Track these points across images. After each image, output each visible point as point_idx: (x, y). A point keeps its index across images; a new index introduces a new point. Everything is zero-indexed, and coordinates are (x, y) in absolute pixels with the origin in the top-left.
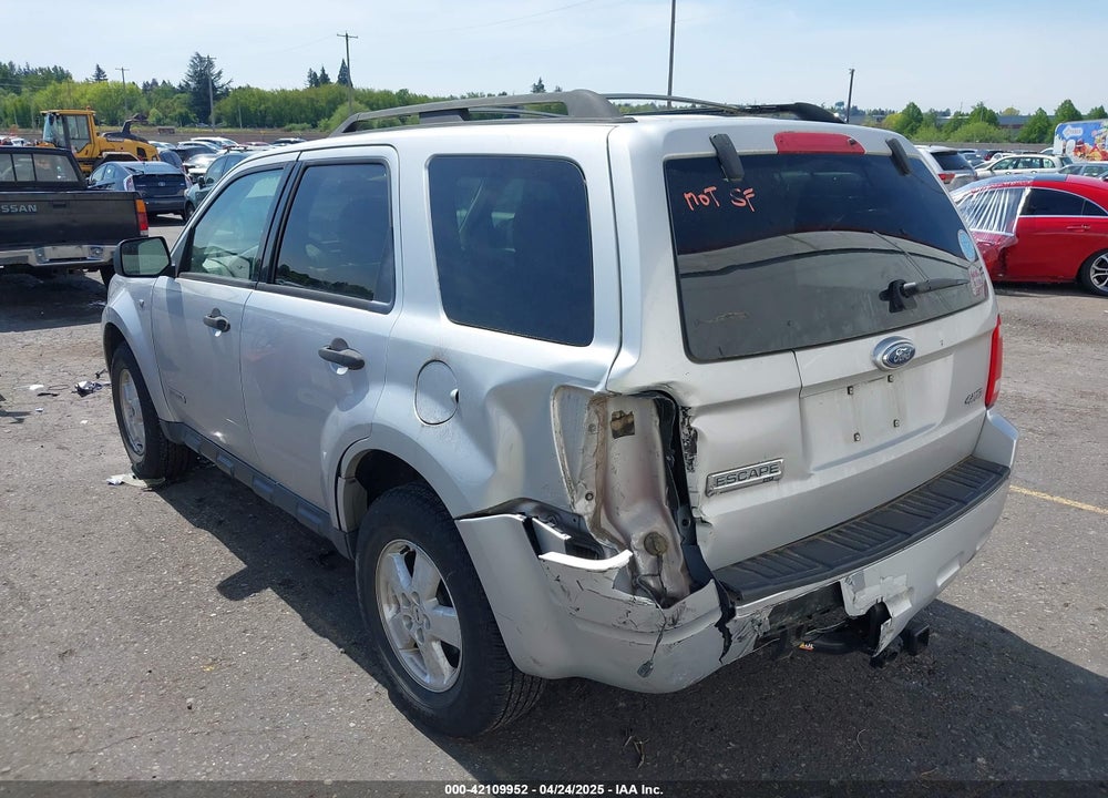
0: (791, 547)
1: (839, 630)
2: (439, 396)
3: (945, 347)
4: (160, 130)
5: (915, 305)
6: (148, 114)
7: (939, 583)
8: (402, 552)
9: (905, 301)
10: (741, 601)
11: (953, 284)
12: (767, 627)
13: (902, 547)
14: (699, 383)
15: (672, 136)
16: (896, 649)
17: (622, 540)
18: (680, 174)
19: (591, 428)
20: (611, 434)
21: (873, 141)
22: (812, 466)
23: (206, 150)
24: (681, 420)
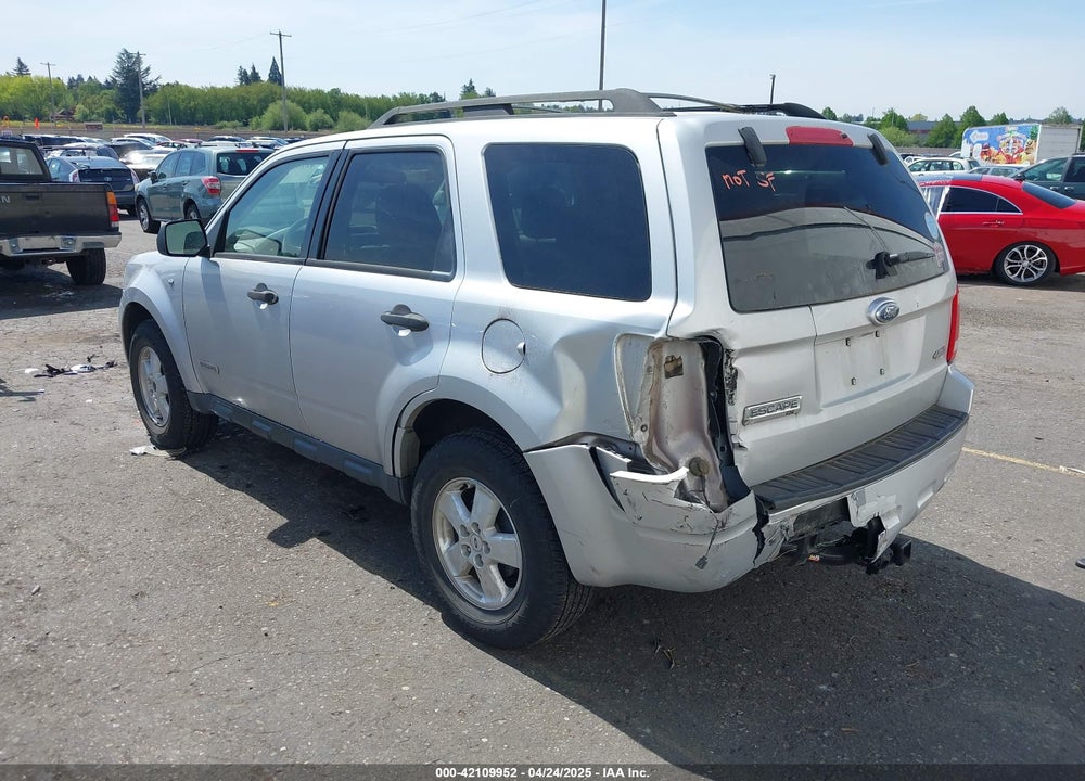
0: (804, 471)
1: (839, 544)
2: (506, 350)
3: (920, 308)
4: (87, 126)
5: (896, 273)
6: (74, 110)
7: (919, 506)
8: (461, 489)
9: (888, 269)
10: (773, 509)
11: (922, 257)
12: (792, 533)
13: (892, 472)
14: (741, 330)
15: (711, 128)
16: (887, 558)
17: (671, 464)
18: (719, 159)
19: (649, 369)
20: (664, 375)
21: (859, 138)
22: (822, 404)
23: (141, 147)
24: (725, 362)
